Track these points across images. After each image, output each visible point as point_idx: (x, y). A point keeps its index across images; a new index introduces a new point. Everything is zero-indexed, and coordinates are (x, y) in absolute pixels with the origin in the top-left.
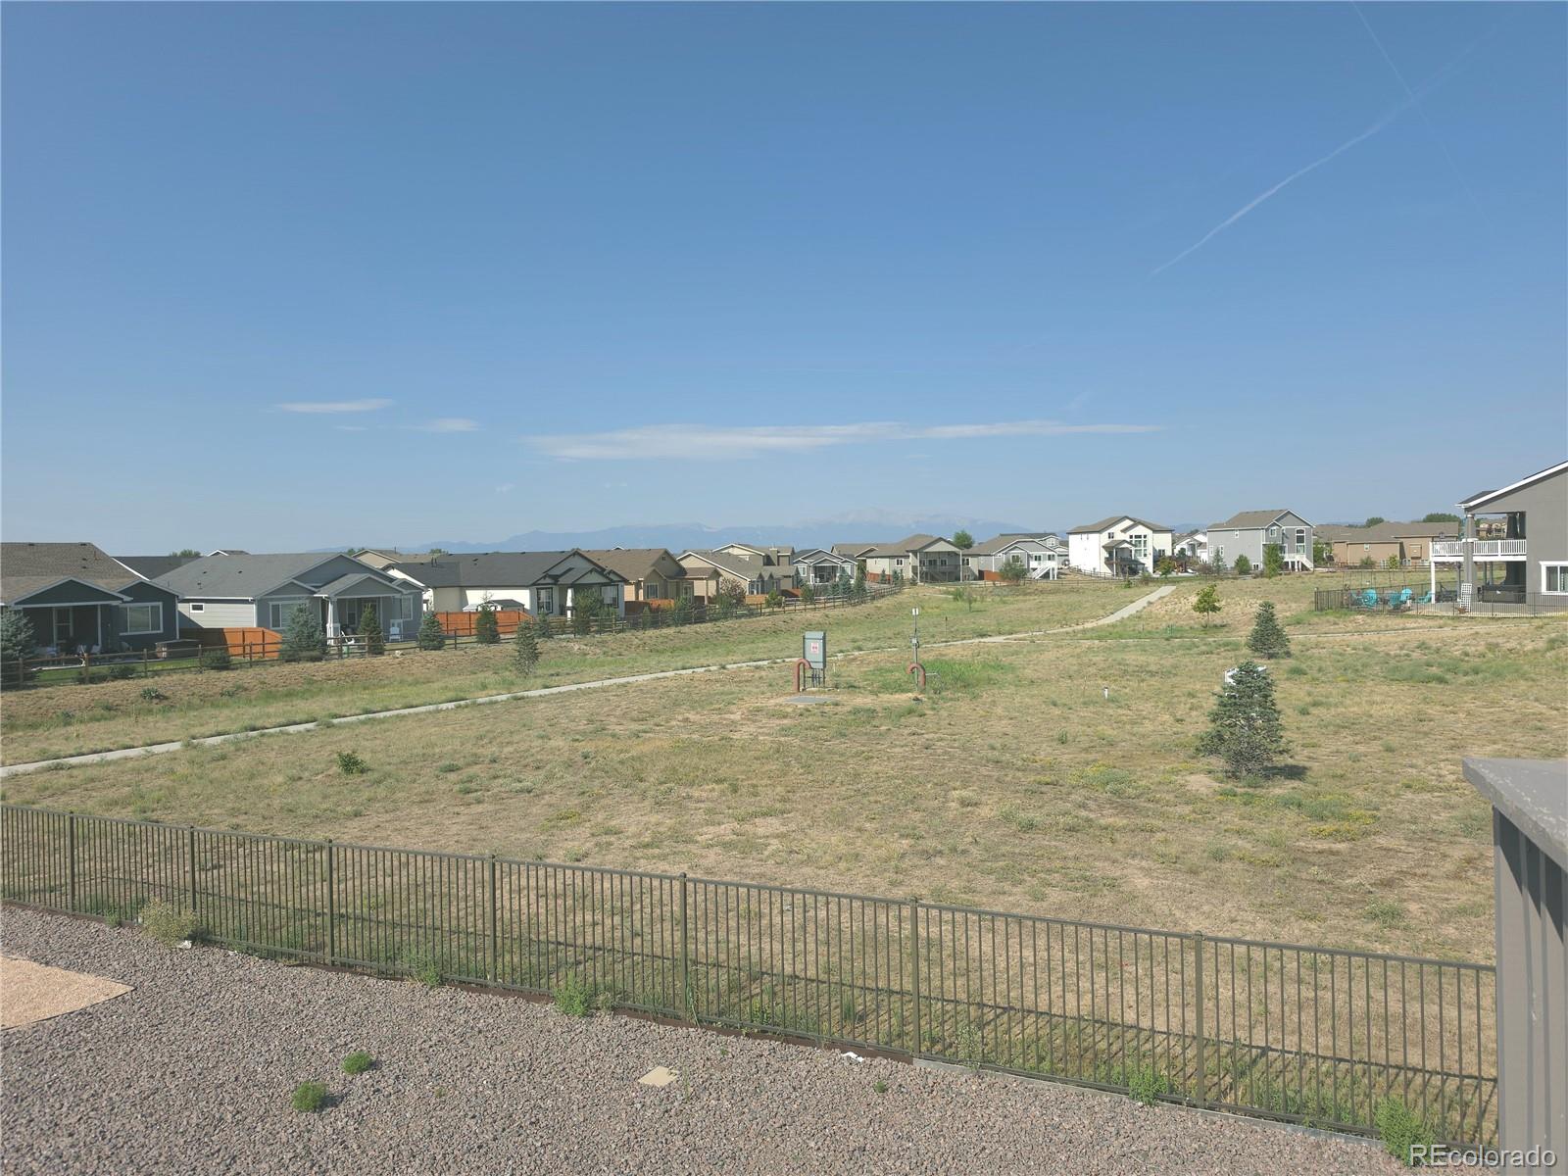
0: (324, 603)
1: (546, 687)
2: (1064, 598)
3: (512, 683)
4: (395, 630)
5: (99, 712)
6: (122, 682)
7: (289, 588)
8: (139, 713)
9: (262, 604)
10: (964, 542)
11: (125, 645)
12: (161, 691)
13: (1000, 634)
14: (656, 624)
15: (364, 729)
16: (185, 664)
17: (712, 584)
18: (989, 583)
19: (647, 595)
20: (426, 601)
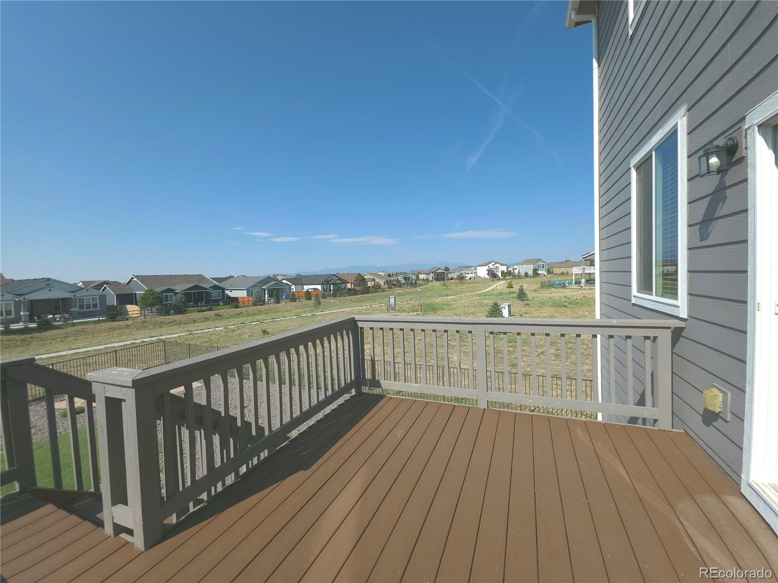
0: (265, 290)
1: (322, 312)
2: (474, 285)
3: (313, 311)
4: (284, 297)
5: (203, 320)
6: (209, 312)
7: (255, 286)
8: (214, 320)
9: (248, 290)
10: (447, 269)
11: (211, 302)
12: (220, 314)
13: (453, 295)
14: (355, 294)
15: (271, 323)
16: (227, 306)
17: (373, 283)
18: (454, 281)
19: (354, 286)
20: (293, 289)
